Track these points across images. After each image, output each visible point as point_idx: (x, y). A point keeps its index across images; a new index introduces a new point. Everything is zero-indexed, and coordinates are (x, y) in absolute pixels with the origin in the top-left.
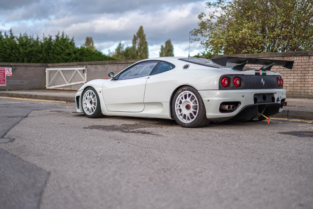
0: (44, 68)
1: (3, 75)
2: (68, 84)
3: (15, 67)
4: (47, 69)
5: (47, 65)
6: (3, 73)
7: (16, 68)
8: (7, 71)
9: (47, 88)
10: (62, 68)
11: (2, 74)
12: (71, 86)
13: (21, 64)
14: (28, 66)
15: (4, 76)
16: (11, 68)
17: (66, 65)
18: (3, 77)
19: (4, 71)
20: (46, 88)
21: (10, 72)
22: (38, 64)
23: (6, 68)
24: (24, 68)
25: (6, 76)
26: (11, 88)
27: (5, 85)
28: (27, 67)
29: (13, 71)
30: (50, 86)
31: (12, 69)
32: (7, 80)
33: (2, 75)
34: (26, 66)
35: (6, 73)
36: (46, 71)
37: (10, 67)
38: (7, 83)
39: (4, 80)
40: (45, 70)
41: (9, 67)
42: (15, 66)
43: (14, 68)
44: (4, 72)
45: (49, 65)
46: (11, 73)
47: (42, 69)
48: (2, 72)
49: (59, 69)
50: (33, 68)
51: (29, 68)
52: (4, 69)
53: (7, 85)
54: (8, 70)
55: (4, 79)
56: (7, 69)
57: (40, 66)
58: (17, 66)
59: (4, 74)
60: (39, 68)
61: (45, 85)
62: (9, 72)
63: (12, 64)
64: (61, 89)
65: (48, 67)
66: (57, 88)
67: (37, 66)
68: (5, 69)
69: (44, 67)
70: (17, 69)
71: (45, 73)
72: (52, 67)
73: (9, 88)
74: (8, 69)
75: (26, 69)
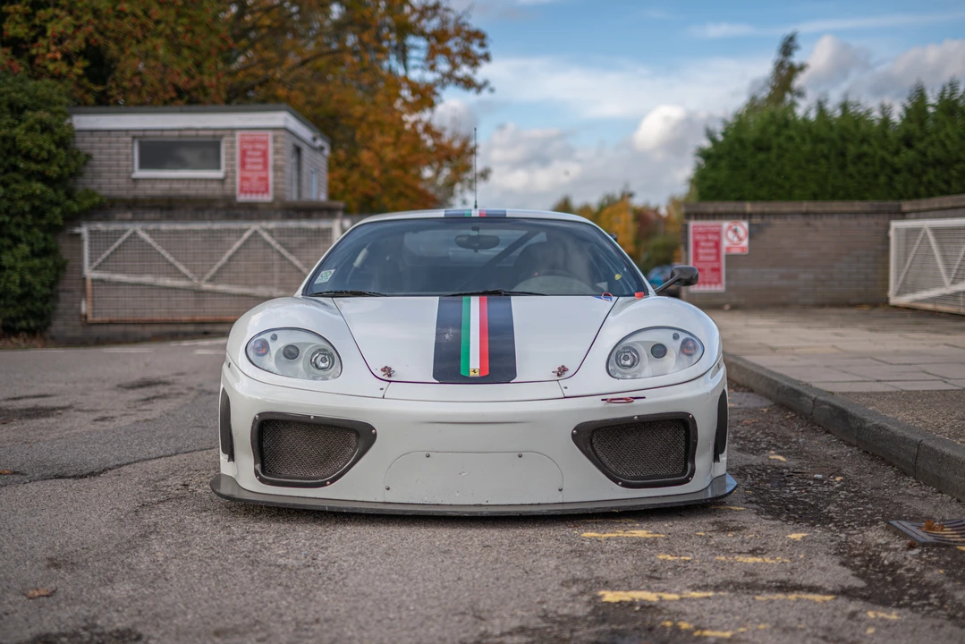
0: (881, 220)
1: (714, 251)
2: (950, 289)
3: (762, 218)
4: (895, 224)
5: (900, 206)
6: (711, 244)
7: (766, 220)
8: (731, 235)
9: (894, 300)
10: (935, 217)
11: (710, 248)
12: (956, 295)
13: (786, 207)
14: (815, 214)
15: (718, 255)
16: (745, 224)
17: (950, 204)
18: (712, 258)
19: (718, 233)
20: (888, 299)
21: (740, 239)
22: (858, 206)
23: (726, 224)
24: (800, 220)
25: (724, 252)
26: (742, 300)
27: (720, 288)
28: (812, 216)
29: (752, 235)
30: (899, 294)
31: (751, 225)
32: (727, 267)
33: (707, 251)
34: (806, 214)
35: (725, 243)
36: (892, 233)
37: (744, 218)
38: (728, 278)
39: (717, 270)
40: (888, 227)
41: (738, 219)
42: (762, 215)
43: (758, 225)
44: (715, 238)
45: (906, 206)
46: (745, 243)
47: (877, 224)
48: (711, 237)
49: (927, 224)
50: (835, 220)
51: (818, 223)
52: (717, 229)
53: (728, 288)
54: (735, 231)
55: (716, 265)
56: (730, 228)
57: (867, 213)
58: (769, 214)
59: (717, 245)
60: (864, 221)
61: (886, 288)
62: (736, 239)
63: (748, 207)
64: (930, 306)
65: (902, 215)
66: (917, 301)
67: (856, 214)
68: (720, 226)
69: (887, 215)
70: (769, 225)
71: (887, 238)
72: (913, 215)
73: (735, 300)
74: (734, 227)
75: (809, 225)
